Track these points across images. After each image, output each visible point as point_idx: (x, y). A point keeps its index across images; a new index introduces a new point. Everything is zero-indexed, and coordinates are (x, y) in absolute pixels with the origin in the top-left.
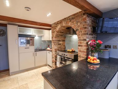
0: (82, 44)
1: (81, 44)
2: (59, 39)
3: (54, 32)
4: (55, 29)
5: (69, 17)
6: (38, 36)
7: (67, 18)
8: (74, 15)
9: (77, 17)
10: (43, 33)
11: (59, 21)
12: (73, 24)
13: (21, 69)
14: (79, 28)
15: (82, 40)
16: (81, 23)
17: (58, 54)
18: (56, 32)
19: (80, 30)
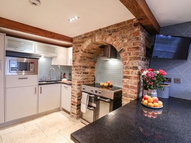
0: (130, 75)
1: (128, 75)
2: (84, 65)
3: (78, 51)
4: (80, 46)
5: (107, 28)
6: (45, 57)
7: (104, 29)
8: (118, 25)
9: (122, 28)
10: (54, 53)
11: (88, 34)
12: (115, 40)
13: (8, 120)
14: (126, 48)
15: (131, 68)
16: (129, 40)
17: (84, 90)
18: (81, 52)
19: (127, 51)
